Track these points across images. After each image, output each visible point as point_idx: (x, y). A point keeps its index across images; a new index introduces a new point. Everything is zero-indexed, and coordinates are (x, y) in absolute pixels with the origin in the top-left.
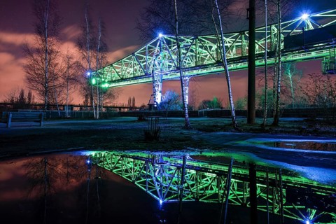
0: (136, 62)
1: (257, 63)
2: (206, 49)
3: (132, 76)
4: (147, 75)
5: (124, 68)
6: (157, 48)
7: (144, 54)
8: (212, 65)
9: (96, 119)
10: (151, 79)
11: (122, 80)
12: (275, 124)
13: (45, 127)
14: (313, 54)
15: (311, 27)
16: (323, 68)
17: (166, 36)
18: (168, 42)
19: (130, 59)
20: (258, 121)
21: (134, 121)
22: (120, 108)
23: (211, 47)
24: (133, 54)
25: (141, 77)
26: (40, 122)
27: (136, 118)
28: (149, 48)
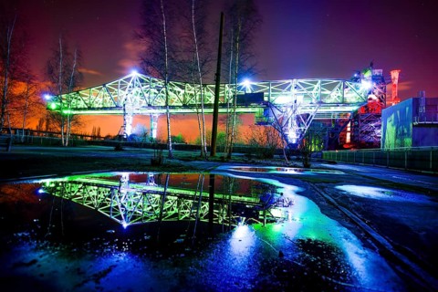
0: (106, 93)
1: (220, 110)
2: (175, 92)
3: (101, 106)
4: (117, 107)
5: (93, 97)
6: (130, 84)
7: (116, 87)
8: (180, 107)
9: (65, 146)
10: (122, 112)
11: (90, 108)
12: (229, 157)
13: (13, 152)
14: (250, 110)
15: (250, 92)
16: (255, 121)
17: (140, 75)
18: (142, 81)
19: (100, 89)
20: (218, 155)
21: (111, 151)
22: (82, 136)
23: (179, 92)
24: (104, 85)
25: (111, 108)
26: (7, 146)
27: (112, 148)
28: (121, 82)
